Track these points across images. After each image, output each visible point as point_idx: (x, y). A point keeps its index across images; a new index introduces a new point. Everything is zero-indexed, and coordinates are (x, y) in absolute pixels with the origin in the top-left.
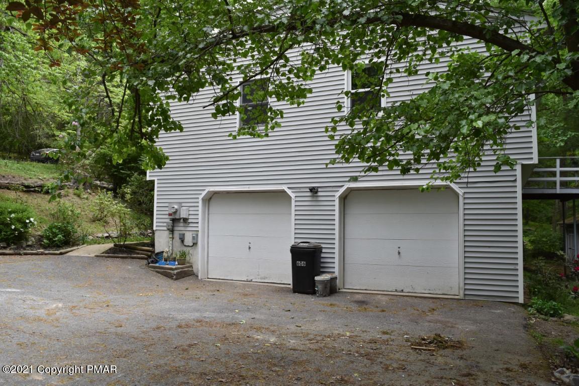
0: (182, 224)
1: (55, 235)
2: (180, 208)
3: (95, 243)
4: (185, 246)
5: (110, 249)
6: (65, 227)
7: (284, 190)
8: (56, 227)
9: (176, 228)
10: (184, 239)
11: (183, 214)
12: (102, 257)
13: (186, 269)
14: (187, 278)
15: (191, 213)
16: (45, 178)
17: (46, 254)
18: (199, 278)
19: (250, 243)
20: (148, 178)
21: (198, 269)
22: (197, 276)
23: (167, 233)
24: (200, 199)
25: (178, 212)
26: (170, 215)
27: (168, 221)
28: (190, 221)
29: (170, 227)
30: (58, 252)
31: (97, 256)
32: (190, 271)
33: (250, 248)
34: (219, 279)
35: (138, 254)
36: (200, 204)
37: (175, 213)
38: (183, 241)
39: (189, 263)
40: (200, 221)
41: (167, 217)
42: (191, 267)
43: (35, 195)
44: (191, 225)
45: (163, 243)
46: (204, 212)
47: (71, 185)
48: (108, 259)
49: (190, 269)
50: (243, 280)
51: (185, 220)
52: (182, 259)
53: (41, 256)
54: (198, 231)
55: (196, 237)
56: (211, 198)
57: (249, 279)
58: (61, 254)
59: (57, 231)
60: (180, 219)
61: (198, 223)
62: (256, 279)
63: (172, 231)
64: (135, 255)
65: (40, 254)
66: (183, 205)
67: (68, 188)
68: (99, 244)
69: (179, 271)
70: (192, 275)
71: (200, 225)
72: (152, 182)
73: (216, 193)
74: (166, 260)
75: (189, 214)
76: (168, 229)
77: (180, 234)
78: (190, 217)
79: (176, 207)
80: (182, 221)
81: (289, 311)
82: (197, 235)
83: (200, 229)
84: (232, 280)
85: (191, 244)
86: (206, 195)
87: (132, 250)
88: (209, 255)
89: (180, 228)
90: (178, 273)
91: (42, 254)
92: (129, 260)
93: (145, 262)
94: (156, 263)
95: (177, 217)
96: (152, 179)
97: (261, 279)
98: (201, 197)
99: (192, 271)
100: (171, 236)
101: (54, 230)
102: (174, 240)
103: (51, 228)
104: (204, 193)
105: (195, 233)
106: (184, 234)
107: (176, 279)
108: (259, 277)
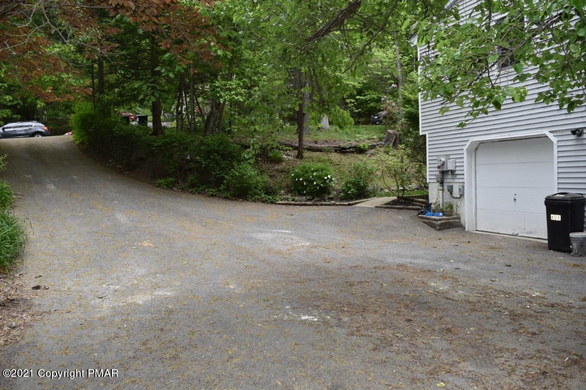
0: (450, 177)
1: (349, 188)
2: (447, 160)
3: (387, 195)
4: (454, 198)
5: (392, 201)
6: (358, 181)
7: (545, 134)
8: (350, 182)
9: (446, 181)
10: (453, 191)
11: (450, 167)
12: (381, 207)
13: (452, 221)
14: (453, 229)
15: (457, 164)
16: (361, 140)
17: (337, 205)
18: (466, 229)
19: (515, 195)
20: (421, 134)
21: (465, 221)
22: (465, 228)
23: (438, 184)
24: (465, 150)
25: (445, 165)
26: (439, 167)
27: (438, 173)
28: (457, 173)
29: (439, 180)
30: (347, 203)
31: (377, 207)
32: (457, 222)
33: (515, 200)
34: (487, 232)
35: (414, 205)
36: (465, 156)
37: (443, 164)
38: (451, 193)
39: (457, 215)
40: (465, 172)
41: (436, 169)
42: (459, 218)
43: (350, 155)
44: (458, 177)
45: (435, 195)
46: (469, 163)
47: (383, 143)
48: (386, 210)
49: (456, 220)
50: (509, 233)
51: (453, 172)
52: (449, 210)
53: (333, 206)
54: (464, 183)
55: (462, 189)
56: (477, 149)
57: (515, 233)
58: (349, 205)
59: (351, 185)
60: (448, 171)
61: (463, 174)
62: (522, 233)
63: (442, 183)
64: (411, 207)
65: (332, 205)
66: (451, 157)
67: (380, 147)
68: (389, 196)
69: (443, 221)
70: (460, 226)
71: (465, 176)
72: (424, 136)
73: (482, 143)
74: (434, 211)
75: (456, 166)
76: (438, 182)
77: (448, 186)
78: (457, 169)
79: (443, 159)
80: (450, 173)
81: (510, 266)
82: (463, 187)
83: (465, 180)
84: (499, 233)
85: (459, 196)
86: (470, 145)
87: (411, 202)
88: (478, 207)
89: (448, 180)
90: (441, 225)
91: (334, 205)
92: (404, 211)
93: (416, 213)
94: (424, 214)
95: (445, 169)
96: (424, 133)
97: (527, 233)
98: (465, 148)
99: (460, 222)
100: (441, 188)
101: (348, 185)
102: (444, 192)
103: (346, 184)
104: (468, 144)
105: (461, 184)
106: (452, 186)
107: (439, 230)
108: (525, 231)
